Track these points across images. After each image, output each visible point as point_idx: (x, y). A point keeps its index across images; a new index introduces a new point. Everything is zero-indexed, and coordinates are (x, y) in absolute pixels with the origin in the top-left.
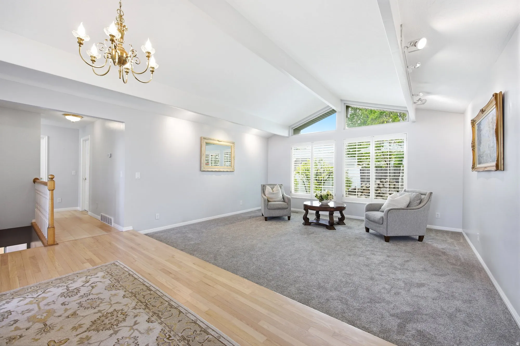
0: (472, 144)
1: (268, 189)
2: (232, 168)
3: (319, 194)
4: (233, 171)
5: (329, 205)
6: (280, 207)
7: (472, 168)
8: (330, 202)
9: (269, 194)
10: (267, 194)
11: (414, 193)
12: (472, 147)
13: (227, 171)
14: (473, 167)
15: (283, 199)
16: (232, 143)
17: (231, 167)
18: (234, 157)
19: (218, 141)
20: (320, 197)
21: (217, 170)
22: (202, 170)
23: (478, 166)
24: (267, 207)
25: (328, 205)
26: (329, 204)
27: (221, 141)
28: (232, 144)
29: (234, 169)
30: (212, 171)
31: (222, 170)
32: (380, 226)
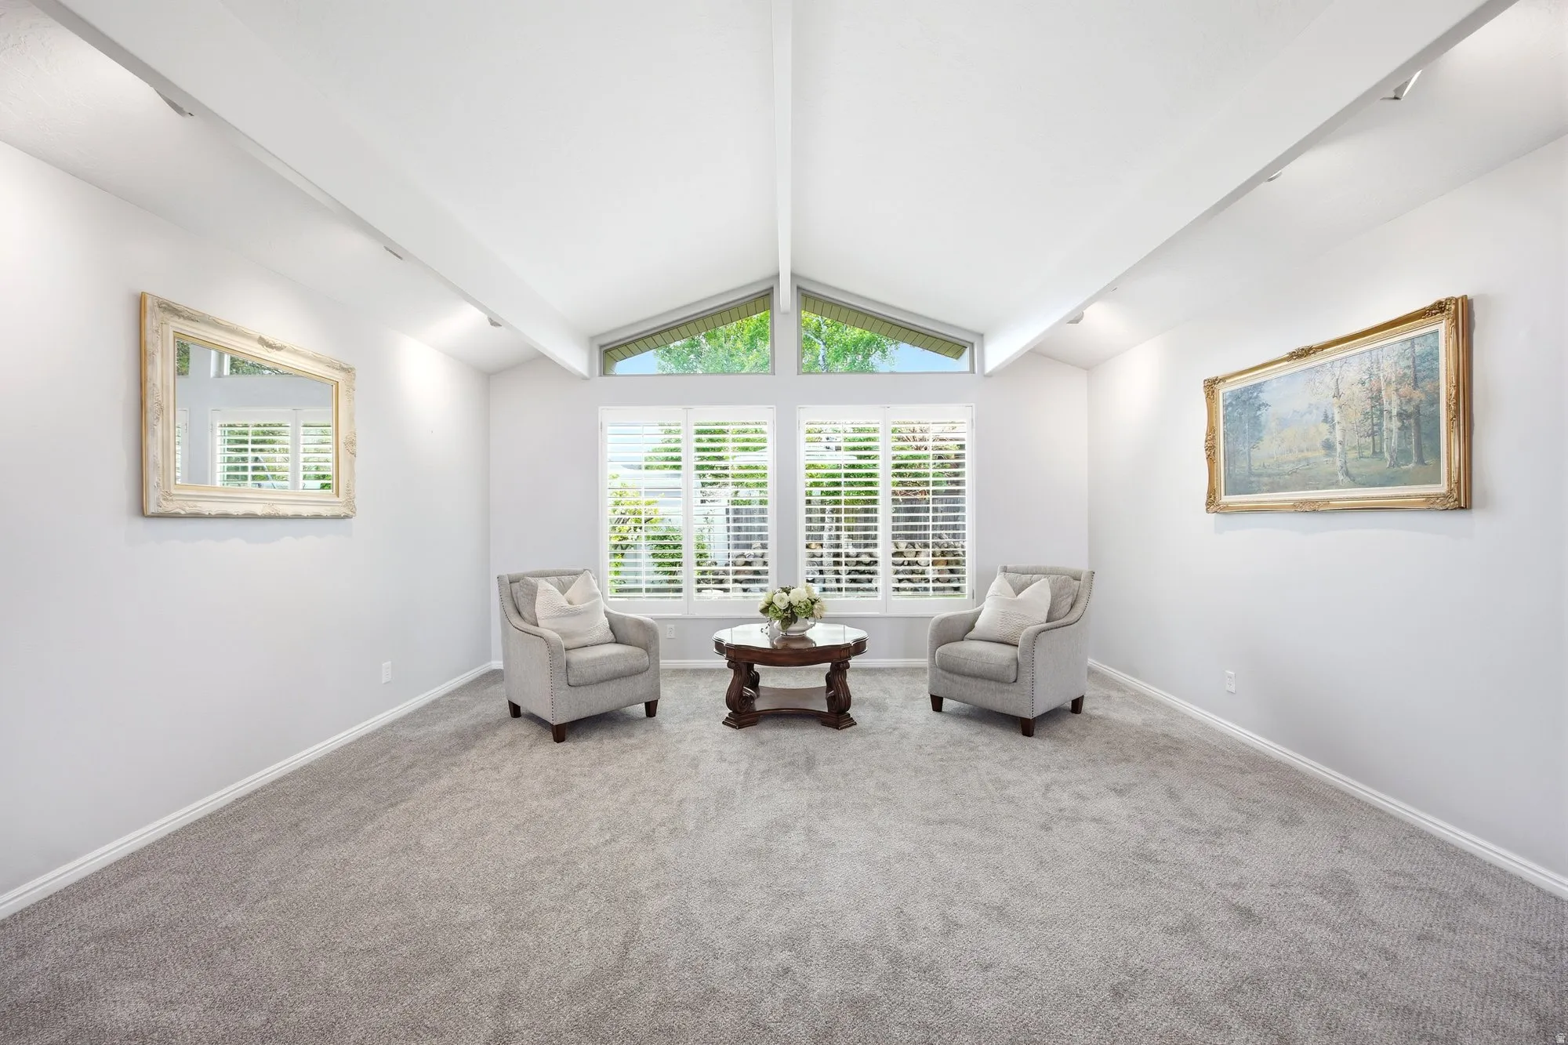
0: (1206, 441)
1: (547, 598)
2: (342, 498)
3: (782, 599)
4: (347, 517)
5: (811, 641)
6: (621, 667)
7: (1207, 504)
8: (814, 625)
9: (558, 617)
10: (547, 618)
11: (1064, 577)
12: (1206, 450)
13: (318, 517)
14: (1212, 502)
15: (611, 634)
16: (343, 369)
17: (338, 495)
18: (352, 443)
19: (262, 341)
20: (785, 611)
21: (259, 509)
22: (152, 508)
23: (1225, 499)
24: (565, 678)
25: (804, 639)
26: (809, 634)
27: (279, 349)
28: (338, 376)
29: (350, 503)
30: (226, 516)
31: (289, 510)
32: (1011, 688)
